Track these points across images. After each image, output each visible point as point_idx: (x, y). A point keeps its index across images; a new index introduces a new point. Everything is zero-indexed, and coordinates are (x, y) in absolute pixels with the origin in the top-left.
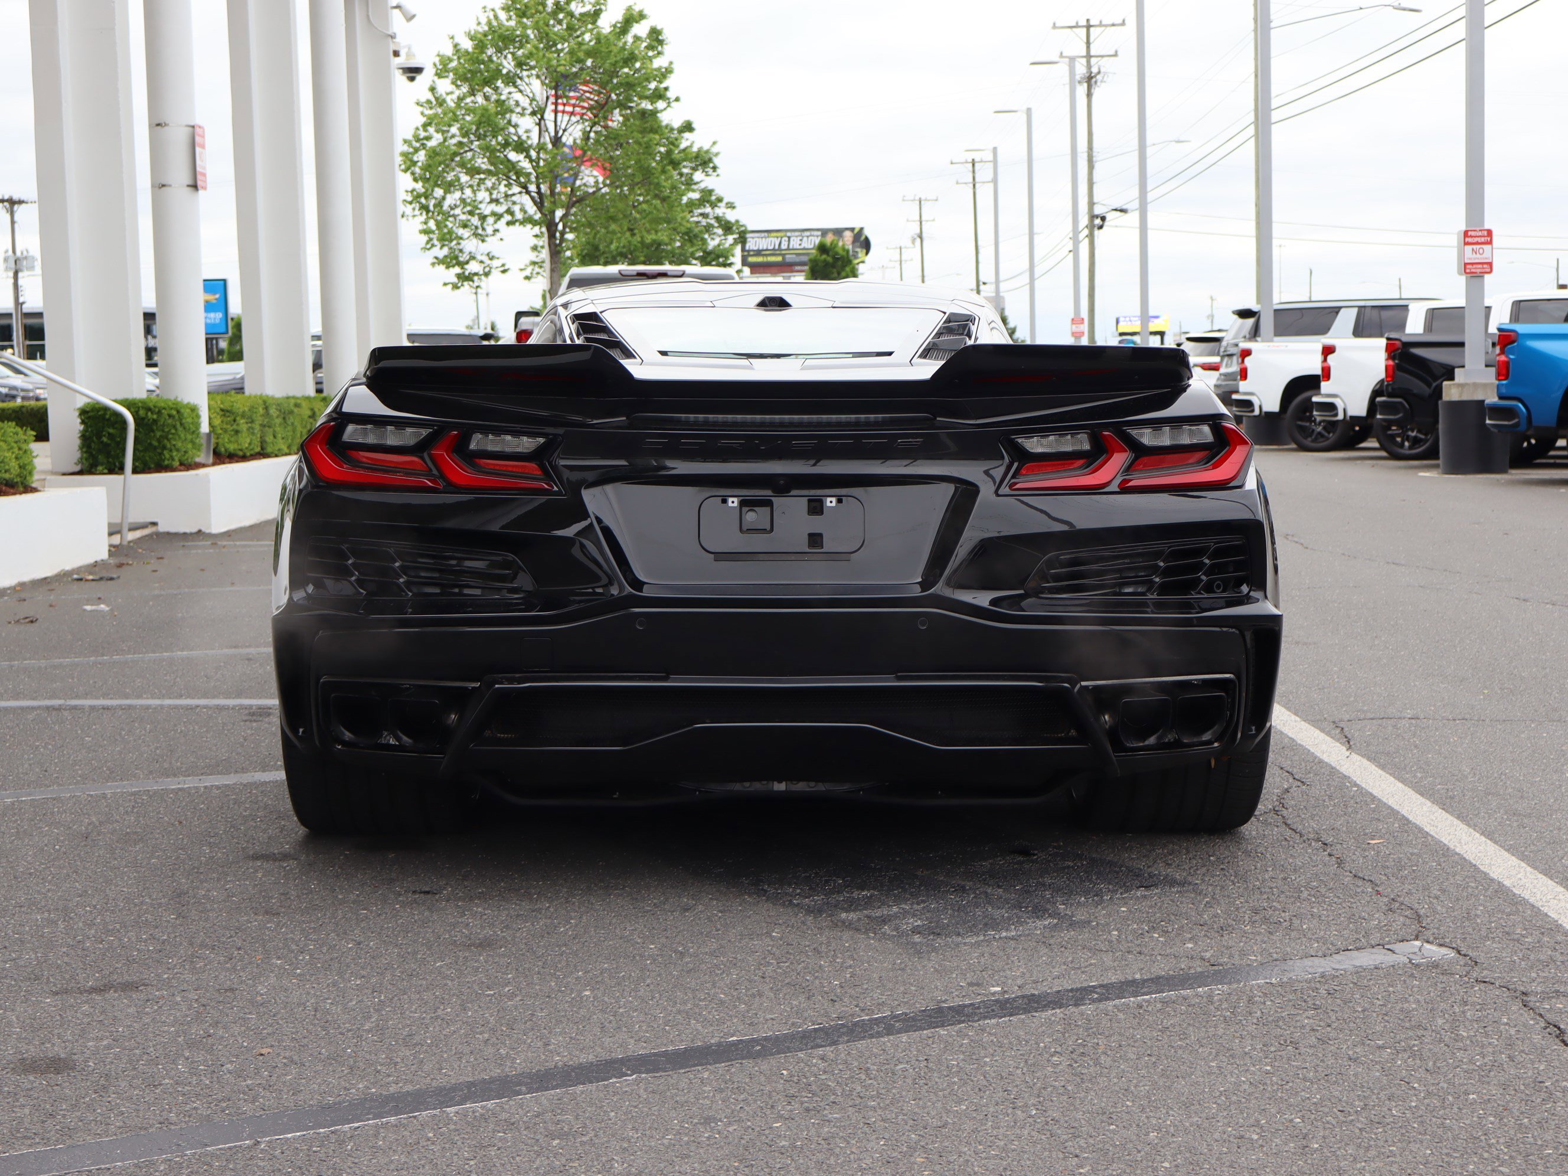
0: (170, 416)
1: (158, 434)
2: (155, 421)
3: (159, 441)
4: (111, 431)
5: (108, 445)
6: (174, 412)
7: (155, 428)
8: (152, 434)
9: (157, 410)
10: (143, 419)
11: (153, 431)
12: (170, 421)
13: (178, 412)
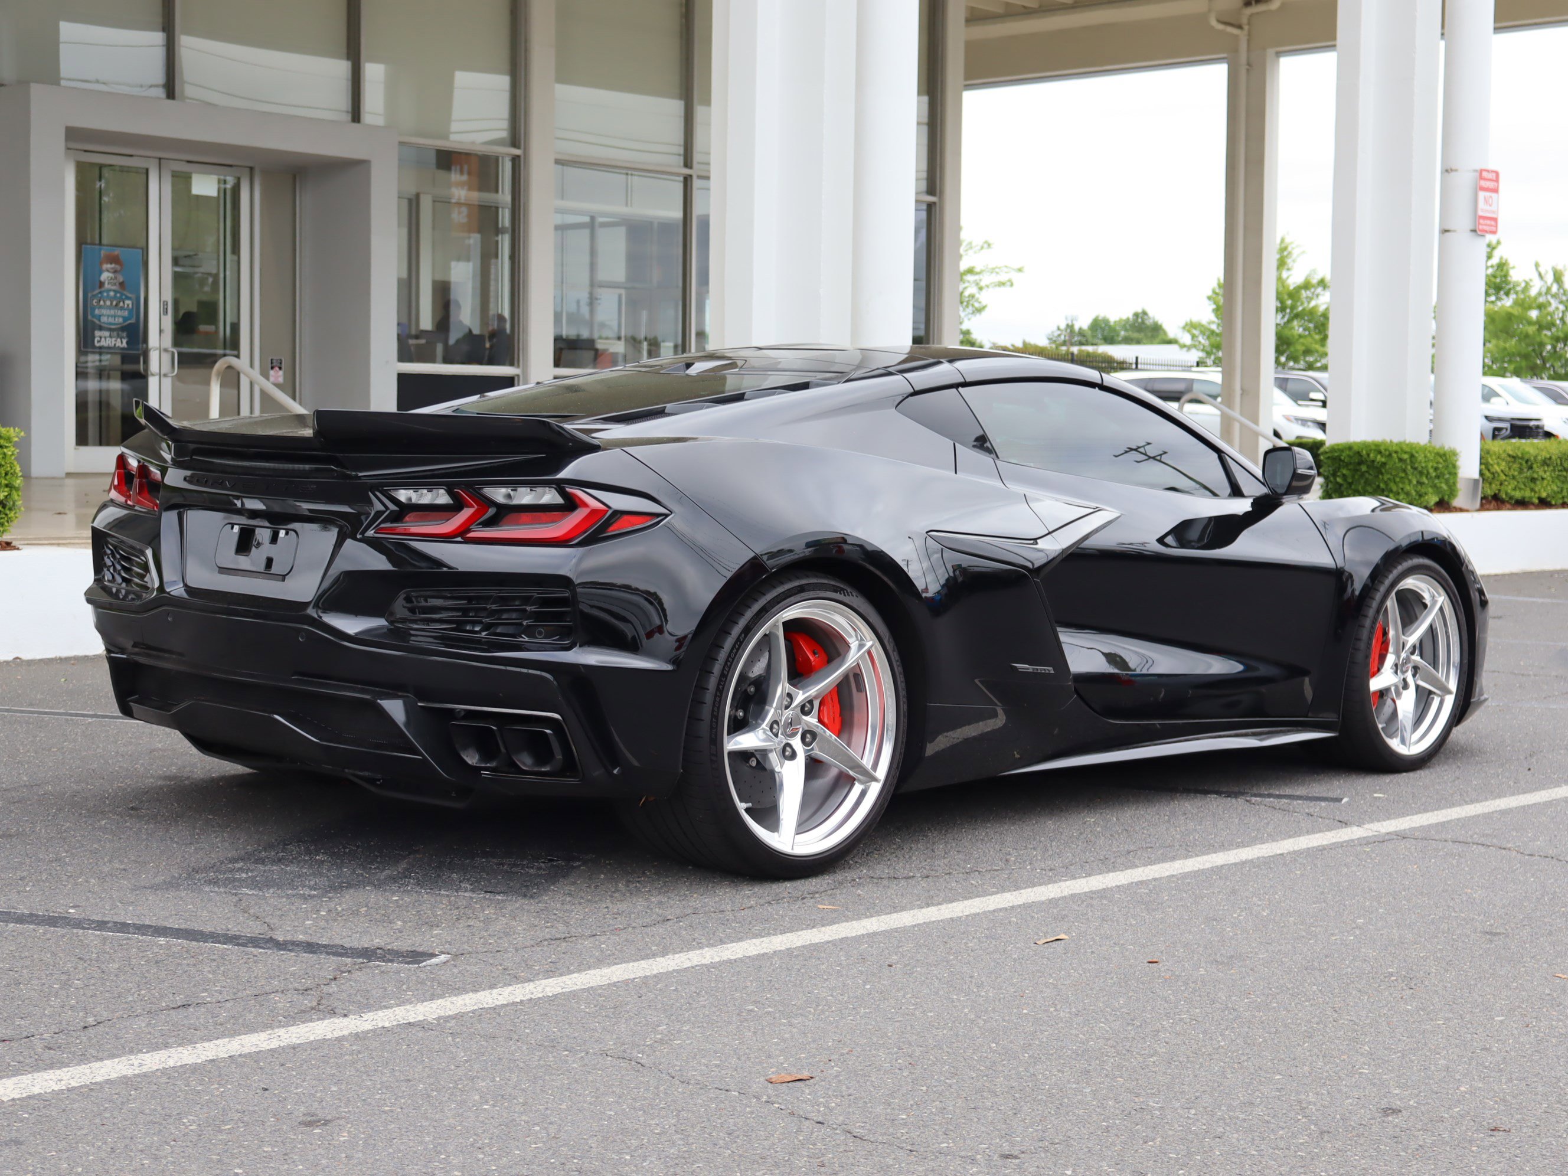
0: (1401, 460)
1: (1386, 477)
2: (1384, 464)
3: (1386, 483)
4: (1345, 471)
5: (1341, 485)
6: (1406, 456)
7: (1383, 471)
8: (1380, 477)
9: (1387, 453)
10: (1373, 461)
11: (1382, 474)
12: (1399, 465)
13: (1412, 456)
